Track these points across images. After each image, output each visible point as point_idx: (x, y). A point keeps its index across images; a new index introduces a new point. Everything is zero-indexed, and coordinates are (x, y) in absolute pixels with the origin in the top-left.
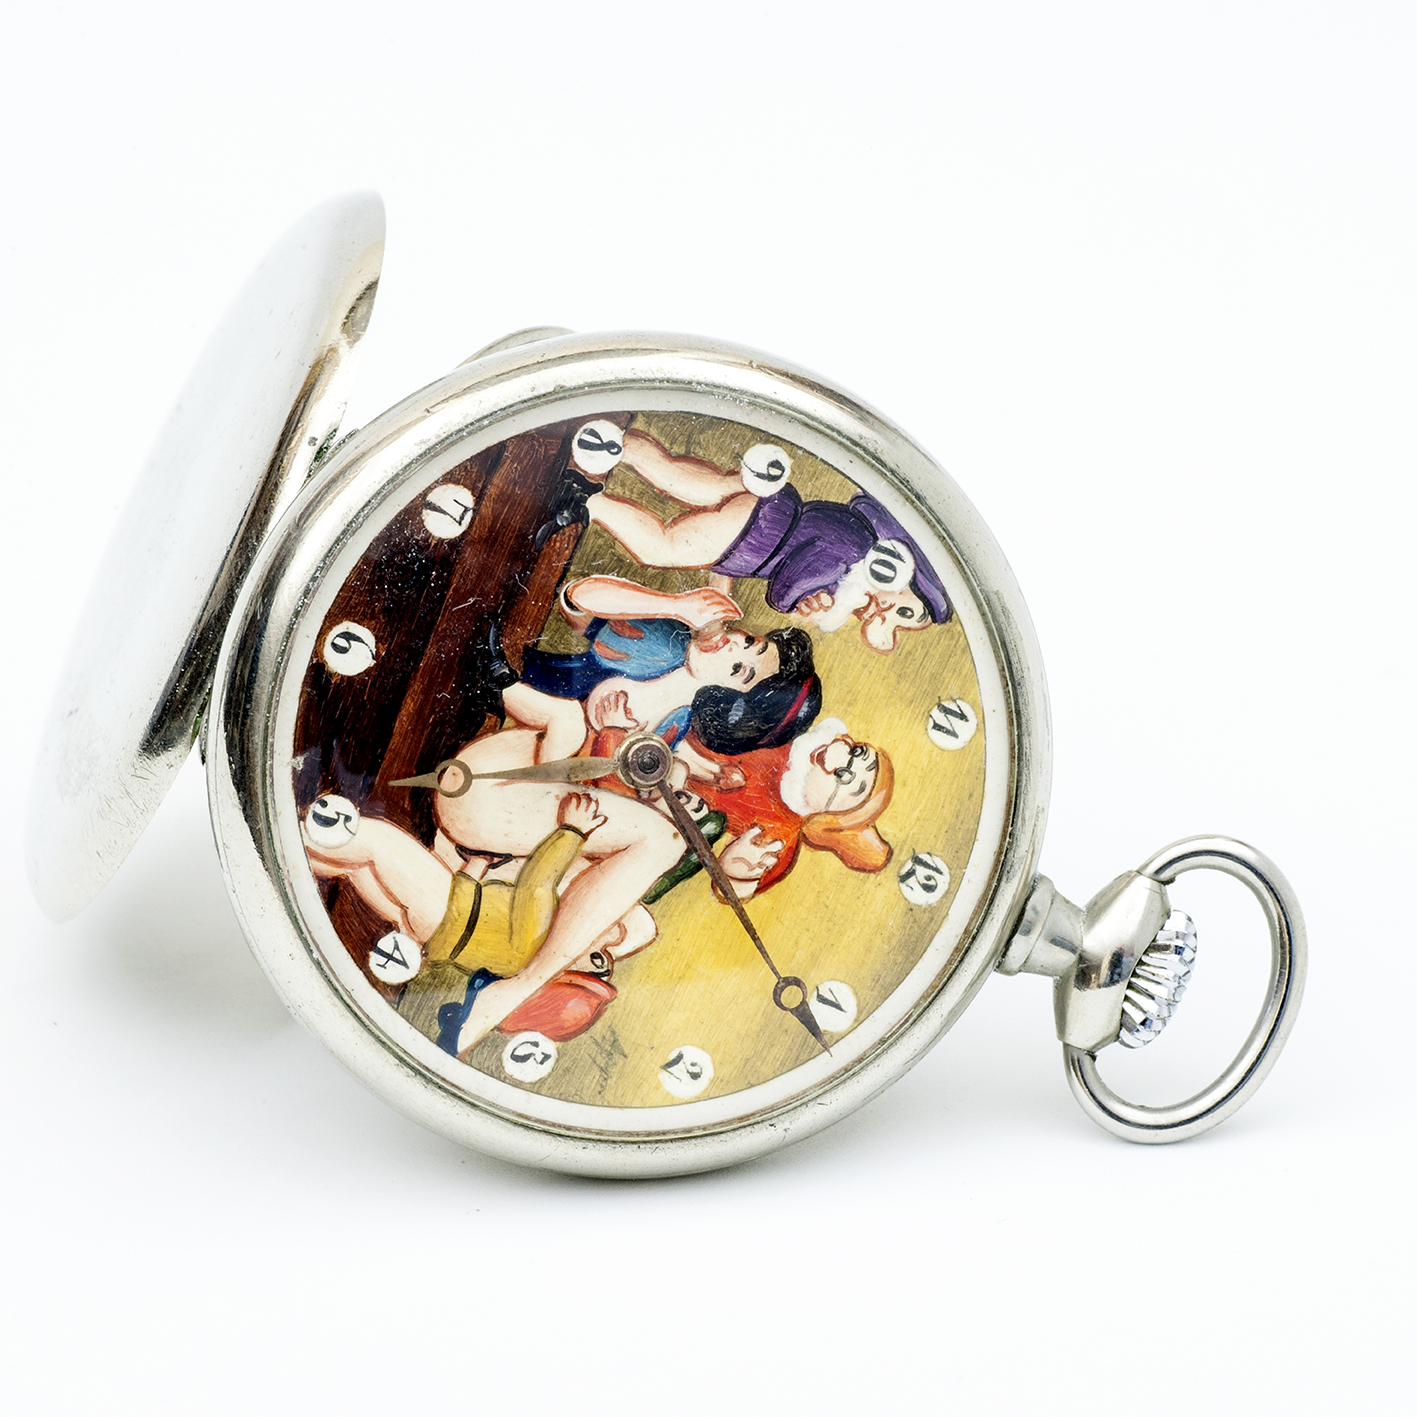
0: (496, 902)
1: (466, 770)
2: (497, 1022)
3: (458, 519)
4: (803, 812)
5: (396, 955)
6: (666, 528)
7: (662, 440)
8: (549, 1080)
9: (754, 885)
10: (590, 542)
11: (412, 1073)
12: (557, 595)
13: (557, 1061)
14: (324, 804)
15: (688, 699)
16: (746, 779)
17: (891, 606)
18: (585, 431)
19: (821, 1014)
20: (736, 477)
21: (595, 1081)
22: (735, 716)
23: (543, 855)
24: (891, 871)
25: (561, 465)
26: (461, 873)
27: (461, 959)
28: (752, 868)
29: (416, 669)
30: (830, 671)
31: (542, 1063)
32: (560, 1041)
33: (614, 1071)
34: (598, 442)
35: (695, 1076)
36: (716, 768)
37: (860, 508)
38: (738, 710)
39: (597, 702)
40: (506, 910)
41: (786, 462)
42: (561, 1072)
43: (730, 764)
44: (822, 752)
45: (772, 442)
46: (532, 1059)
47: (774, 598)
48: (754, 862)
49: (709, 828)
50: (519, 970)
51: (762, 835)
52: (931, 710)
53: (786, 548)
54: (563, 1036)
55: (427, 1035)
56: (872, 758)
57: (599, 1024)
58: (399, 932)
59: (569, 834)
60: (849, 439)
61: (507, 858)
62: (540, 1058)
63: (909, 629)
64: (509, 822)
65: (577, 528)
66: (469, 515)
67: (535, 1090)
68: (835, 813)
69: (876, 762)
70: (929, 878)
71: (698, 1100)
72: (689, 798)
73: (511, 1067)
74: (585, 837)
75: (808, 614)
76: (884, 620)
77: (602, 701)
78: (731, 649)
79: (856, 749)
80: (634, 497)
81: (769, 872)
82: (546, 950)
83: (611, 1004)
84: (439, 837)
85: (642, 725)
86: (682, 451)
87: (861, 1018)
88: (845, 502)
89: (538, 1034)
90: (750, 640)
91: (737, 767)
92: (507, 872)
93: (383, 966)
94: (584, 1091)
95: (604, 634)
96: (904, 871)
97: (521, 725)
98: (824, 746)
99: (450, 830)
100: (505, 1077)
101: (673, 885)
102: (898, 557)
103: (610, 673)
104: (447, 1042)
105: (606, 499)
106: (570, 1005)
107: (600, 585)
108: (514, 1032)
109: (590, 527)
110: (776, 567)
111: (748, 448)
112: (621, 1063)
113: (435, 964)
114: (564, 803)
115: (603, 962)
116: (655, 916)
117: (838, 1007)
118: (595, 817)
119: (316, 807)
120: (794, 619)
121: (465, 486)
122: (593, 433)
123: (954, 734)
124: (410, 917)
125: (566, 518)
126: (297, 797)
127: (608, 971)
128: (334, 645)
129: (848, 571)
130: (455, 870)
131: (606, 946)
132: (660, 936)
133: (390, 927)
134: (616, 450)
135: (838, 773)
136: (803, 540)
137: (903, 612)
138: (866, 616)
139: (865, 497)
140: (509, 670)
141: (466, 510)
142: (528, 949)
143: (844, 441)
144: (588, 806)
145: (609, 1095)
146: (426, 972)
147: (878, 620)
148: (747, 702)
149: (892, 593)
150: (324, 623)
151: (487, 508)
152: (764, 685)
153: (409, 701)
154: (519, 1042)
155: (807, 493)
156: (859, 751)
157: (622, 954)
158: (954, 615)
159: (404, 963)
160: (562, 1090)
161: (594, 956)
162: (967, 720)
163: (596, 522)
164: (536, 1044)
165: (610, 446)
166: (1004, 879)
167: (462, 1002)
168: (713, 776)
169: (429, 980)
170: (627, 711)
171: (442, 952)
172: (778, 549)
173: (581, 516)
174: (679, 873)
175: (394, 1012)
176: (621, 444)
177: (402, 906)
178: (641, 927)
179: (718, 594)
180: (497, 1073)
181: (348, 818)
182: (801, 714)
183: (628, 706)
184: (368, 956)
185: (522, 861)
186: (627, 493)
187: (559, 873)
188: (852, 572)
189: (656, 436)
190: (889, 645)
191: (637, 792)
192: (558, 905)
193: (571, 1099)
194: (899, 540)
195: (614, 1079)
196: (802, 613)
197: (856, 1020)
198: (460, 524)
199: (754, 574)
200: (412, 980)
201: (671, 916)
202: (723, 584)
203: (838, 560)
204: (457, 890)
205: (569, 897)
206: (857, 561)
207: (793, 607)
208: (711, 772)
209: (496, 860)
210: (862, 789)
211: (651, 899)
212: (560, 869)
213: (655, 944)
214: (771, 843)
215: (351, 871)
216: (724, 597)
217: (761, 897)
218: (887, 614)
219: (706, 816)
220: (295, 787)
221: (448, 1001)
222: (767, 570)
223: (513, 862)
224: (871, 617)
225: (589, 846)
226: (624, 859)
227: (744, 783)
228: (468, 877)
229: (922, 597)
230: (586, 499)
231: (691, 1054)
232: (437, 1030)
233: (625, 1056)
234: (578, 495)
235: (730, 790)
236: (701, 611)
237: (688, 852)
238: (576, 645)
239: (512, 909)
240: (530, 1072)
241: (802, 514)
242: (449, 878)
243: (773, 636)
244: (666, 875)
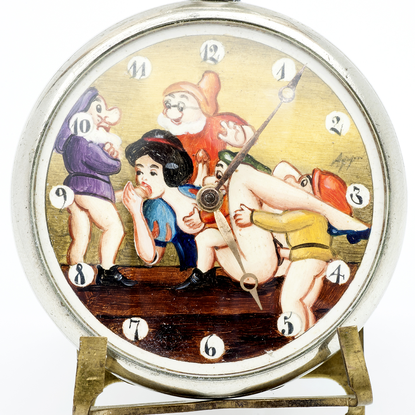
0: (296, 239)
1: (243, 278)
2: (349, 216)
3: (137, 323)
4: (204, 119)
5: (336, 272)
6: (104, 230)
7: (67, 248)
8: (365, 183)
9: (245, 127)
10: (125, 261)
11: (386, 247)
12: (153, 266)
13: (355, 183)
14: (283, 331)
15: (175, 189)
16: (199, 150)
17: (99, 116)
18: (77, 283)
19: (290, 75)
20: (70, 209)
21: (358, 162)
22: (173, 166)
23: (268, 226)
24: (214, 68)
25: (96, 288)
26: (290, 259)
27: (327, 244)
28: (238, 131)
29: (209, 315)
30: (138, 132)
31: (358, 189)
32: (346, 185)
33: (350, 156)
34: (79, 276)
35: (338, 119)
36: (200, 165)
37: (61, 148)
38: (171, 166)
39: (192, 229)
40: (298, 232)
41: (54, 189)
42: (359, 179)
43: (196, 159)
44: (175, 121)
45: (48, 199)
46: (358, 195)
47: (116, 170)
48: (234, 131)
49: (227, 157)
50: (322, 216)
51: (221, 132)
52: (138, 80)
53: (92, 173)
54: (343, 185)
55: (366, 245)
56: (168, 98)
57: (332, 171)
58: (325, 276)
59: (254, 218)
60: (33, 167)
61: (275, 242)
62: (357, 191)
63: (106, 104)
64: (259, 247)
65: (120, 270)
66: (134, 319)
67: (371, 187)
68: (199, 104)
69: (170, 95)
70: (211, 50)
71: (348, 114)
72: (218, 171)
73: (366, 202)
74: (253, 211)
75: (117, 152)
76: (106, 117)
77: (191, 227)
78: (146, 180)
79: (167, 106)
80: (97, 250)
81: (236, 124)
82: (309, 208)
83: (321, 169)
84: (278, 274)
85: (195, 206)
86: (68, 237)
87: (284, 55)
88: (62, 156)
89: (346, 196)
90: (139, 173)
91: (196, 156)
92: (281, 239)
93: (343, 276)
94: (364, 165)
95: (161, 238)
96: (212, 62)
97: (215, 259)
98: (172, 121)
99: (273, 271)
100: (371, 203)
101: (258, 163)
102: (76, 123)
103: (177, 227)
104: (365, 235)
105: (103, 262)
106: (328, 187)
107: (141, 251)
108: (350, 207)
109: (118, 264)
110: (103, 175)
111: (56, 209)
112: (345, 154)
113: (334, 254)
114: (242, 226)
115: (304, 180)
116: (275, 166)
117: (283, 68)
118: (242, 210)
119: (286, 334)
120: (122, 157)
121: (122, 326)
122: (76, 279)
123: (143, 66)
124: (317, 273)
125: (118, 276)
126: (285, 344)
127: (307, 177)
128: (213, 355)
129: (91, 142)
130: (289, 262)
131: (296, 182)
132: (283, 160)
133: (325, 281)
134: (80, 266)
135: (181, 110)
136: (85, 168)
137: (99, 110)
138: (107, 126)
139: (56, 148)
140: (193, 274)
141: (131, 321)
142: (311, 216)
143: (35, 168)
144: (239, 215)
145: (361, 154)
146: (339, 257)
147: (107, 120)
148: (166, 163)
149: (93, 118)
150: (206, 363)
151: (127, 312)
152: (157, 159)
153: (224, 312)
154: (353, 204)
155: (64, 174)
156: (168, 104)
157: (298, 173)
158: (91, 86)
159: (339, 268)
160: (367, 176)
161: (303, 185)
162: (135, 61)
163: (114, 262)
164: (351, 196)
165: (79, 270)
166: (198, 17)
167: (345, 236)
168: (205, 165)
169: (342, 254)
170: (191, 215)
171: (327, 253)
172: (93, 177)
173: (114, 270)
174: (252, 163)
175: (362, 264)
176: (76, 266)
177: (314, 279)
178: (283, 170)
179: (124, 197)
180: (371, 207)
181: (286, 318)
182: (162, 137)
183: (188, 215)
184: (342, 285)
185: (274, 234)
186: (96, 253)
187: (273, 216)
188: (91, 140)
189: (66, 251)
190: (116, 111)
191: (224, 196)
192: (286, 210)
193: (369, 170)
194: (68, 125)
195: (353, 154)
196: (118, 155)
197: (286, 57)
198: (139, 321)
199: (109, 183)
200: (344, 261)
201: (272, 158)
202: (119, 195)
203: (87, 148)
204: (298, 258)
205: (282, 207)
206: (85, 140)
207: (116, 160)
208: (203, 166)
209: (278, 246)
210: (183, 96)
211: (268, 170)
212: (271, 216)
213: (287, 160)
214: (223, 127)
215: (308, 307)
216: (124, 193)
217: (249, 121)
218: (103, 117)
219: (223, 160)
220: (281, 346)
221: (348, 242)
222: (105, 178)
223: (276, 238)
224: (107, 123)
225: (256, 207)
226: (255, 189)
227: (202, 150)
228: (290, 255)
229: (89, 104)
230: (106, 271)
231: (329, 125)
232: (362, 242)
233: (341, 154)
234: (106, 275)
235: (207, 155)
236: (134, 201)
237: (243, 163)
238: (171, 249)
239: (297, 230)
240: (364, 193)
241: (74, 173)
242: (294, 263)
243: (133, 163)
244: (256, 168)
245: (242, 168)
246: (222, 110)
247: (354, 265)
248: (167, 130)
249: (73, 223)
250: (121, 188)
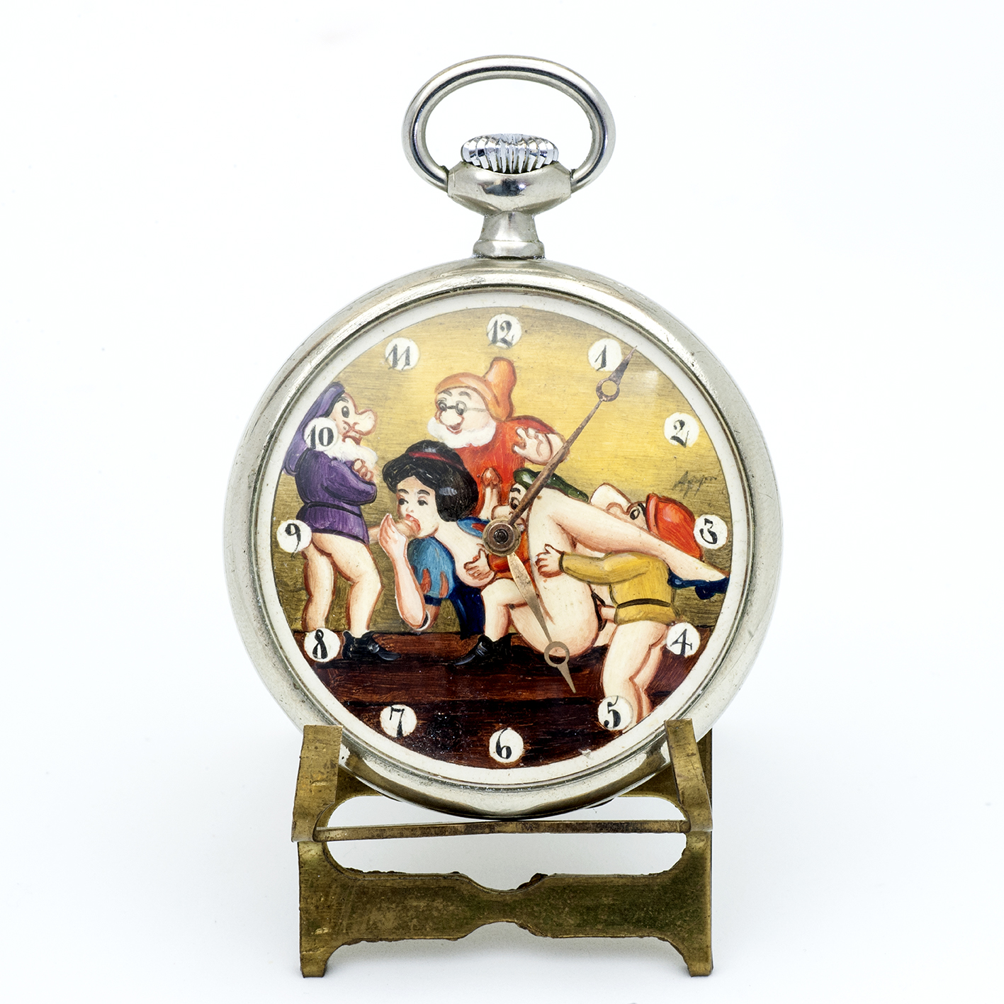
0: (624, 592)
1: (549, 648)
2: (698, 561)
3: (401, 713)
4: (493, 424)
5: (681, 640)
6: (354, 583)
7: (302, 608)
8: (720, 513)
9: (550, 436)
10: (382, 626)
11: (749, 603)
12: (423, 633)
13: (707, 514)
14: (607, 723)
15: (453, 525)
16: (487, 469)
17: (346, 423)
18: (316, 657)
19: (614, 362)
20: (306, 552)
21: (710, 485)
22: (450, 491)
23: (584, 575)
24: (507, 354)
25: (342, 663)
26: (615, 621)
27: (668, 599)
28: (540, 442)
29: (501, 701)
30: (400, 444)
31: (712, 523)
32: (694, 517)
33: (699, 475)
34: (319, 647)
35: (682, 424)
36: (488, 490)
37: (293, 468)
38: (447, 491)
39: (477, 580)
40: (627, 584)
41: (284, 525)
42: (712, 508)
43: (482, 481)
44: (452, 428)
45: (276, 539)
46: (711, 530)
47: (369, 498)
48: (536, 442)
49: (526, 478)
50: (660, 561)
51: (516, 444)
52: (400, 371)
53: (336, 503)
54: (690, 517)
55: (722, 601)
56: (443, 395)
57: (675, 496)
58: (666, 645)
59: (565, 564)
60: (254, 495)
61: (595, 597)
62: (709, 525)
63: (355, 406)
64: (572, 604)
65: (376, 638)
66: (395, 707)
67: (730, 520)
68: (487, 405)
69: (444, 392)
70: (502, 328)
71: (696, 416)
72: (513, 499)
73: (722, 541)
74: (562, 554)
75: (371, 472)
76: (355, 424)
77: (475, 578)
78: (412, 511)
79: (441, 407)
80: (343, 610)
81: (539, 431)
82: (642, 549)
83: (658, 495)
84: (599, 643)
85: (481, 547)
86: (304, 592)
87: (604, 334)
88: (294, 478)
89: (694, 532)
90: (402, 501)
91: (482, 478)
92: (603, 592)
93: (691, 645)
94: (719, 489)
95: (434, 594)
96: (504, 346)
97: (510, 622)
98: (448, 429)
99: (592, 639)
100: (729, 542)
101: (570, 487)
102: (313, 432)
103: (456, 578)
104: (721, 586)
105: (352, 627)
106: (669, 520)
108: (699, 548)
109: (373, 630)
110: (351, 505)
111: (285, 552)
112: (692, 473)
113: (677, 614)
114: (548, 575)
115: (635, 510)
116: (594, 490)
117: (604, 352)
118: (548, 552)
119: (611, 727)
120: (378, 479)
121: (379, 716)
122: (315, 651)
123: (408, 351)
124: (654, 641)
125: (373, 646)
126: (610, 741)
127: (639, 505)
128: (508, 757)
129: (335, 459)
130: (615, 625)
131: (624, 513)
132: (605, 482)
133: (665, 651)
134: (320, 633)
135: (461, 413)
136: (327, 495)
137: (346, 414)
138: (358, 436)
139: (285, 467)
140: (479, 643)
141: (393, 710)
142: (645, 560)
143: (256, 497)
144: (543, 559)
145: (715, 472)
146: (684, 618)
147: (357, 428)
148: (440, 487)
149: (337, 426)
150: (497, 768)
151: (387, 698)
152: (425, 481)
153: (523, 697)
154: (704, 542)
155: (298, 504)
156: (442, 405)
157: (625, 500)
158: (334, 381)
159: (684, 634)
160: (724, 503)
161: (633, 517)
162: (396, 345)
163: (368, 627)
164: (702, 531)
165: (319, 638)
166: (483, 283)
167: (693, 588)
168: (494, 490)
169: (688, 614)
170: (476, 560)
171: (668, 613)
172: (339, 508)
173: (368, 638)
174: (562, 486)
175: (717, 627)
176: (314, 633)
177: (650, 649)
178: (604, 495)
179: (381, 535)
180: (729, 547)
181: (610, 705)
182: (434, 451)
183: (472, 560)
184: (689, 657)
185: (593, 586)
186: (343, 615)
187: (591, 561)
188: (334, 456)
189: (301, 612)
190: (369, 414)
191: (522, 533)
192: (611, 553)
193: (727, 495)
194: (303, 435)
195: (704, 473)
196: (372, 477)
197: (608, 337)
198: (403, 710)
199: (360, 516)
200: (692, 625)
201: (590, 480)
202: (374, 532)
203: (330, 467)
204: (627, 619)
205: (603, 548)
206: (326, 455)
207: (371, 483)
208: (492, 492)
209: (599, 603)
210: (462, 394)
211: (584, 497)
212: (588, 561)
213: (611, 483)
214: (520, 436)
215: (641, 689)
216: (381, 530)
217: (556, 428)
218: (351, 423)
219: (520, 484)
220: (603, 745)
221: (697, 596)
222: (355, 509)
223: (596, 592)
224: (357, 432)
225: (568, 549)
226: (565, 523)
227: (490, 469)
228: (616, 615)
229: (332, 405)
230: (357, 639)
231: (669, 431)
232: (716, 597)
233: (687, 472)
234: (356, 645)
235: (498, 475)
236: (396, 541)
237: (548, 486)
239: (624, 581)
240: (720, 527)
241: (311, 502)
242: (621, 627)
243: (393, 487)
244: (566, 494)
245: (545, 492)
246: (518, 413)
247: (705, 630)
248: (441, 441)
249: (310, 573)
250: (376, 524)
